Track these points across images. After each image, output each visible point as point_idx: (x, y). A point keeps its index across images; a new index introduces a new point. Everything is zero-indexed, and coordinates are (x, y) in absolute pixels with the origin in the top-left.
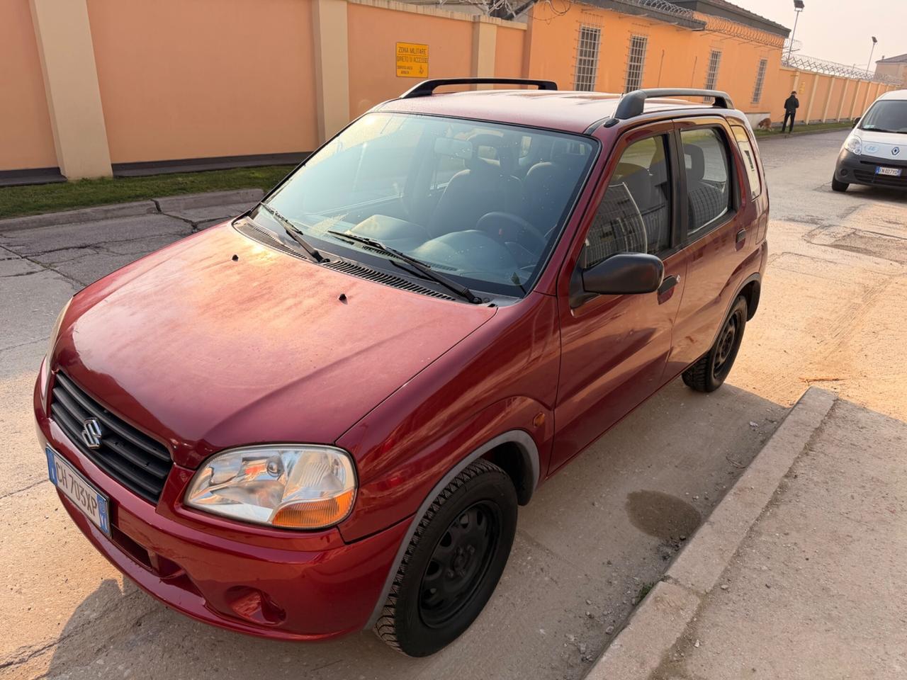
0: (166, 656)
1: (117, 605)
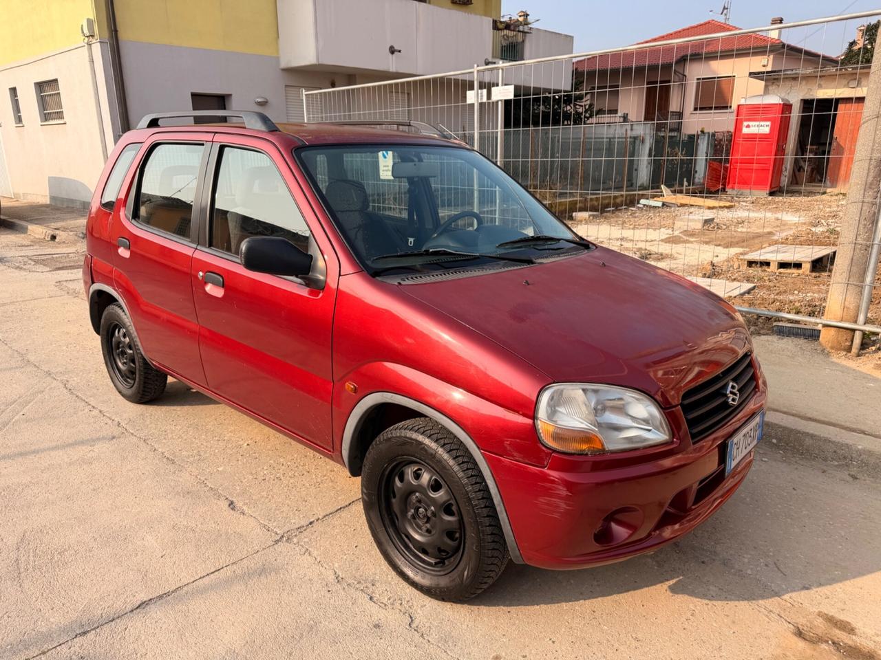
1: (694, 579)
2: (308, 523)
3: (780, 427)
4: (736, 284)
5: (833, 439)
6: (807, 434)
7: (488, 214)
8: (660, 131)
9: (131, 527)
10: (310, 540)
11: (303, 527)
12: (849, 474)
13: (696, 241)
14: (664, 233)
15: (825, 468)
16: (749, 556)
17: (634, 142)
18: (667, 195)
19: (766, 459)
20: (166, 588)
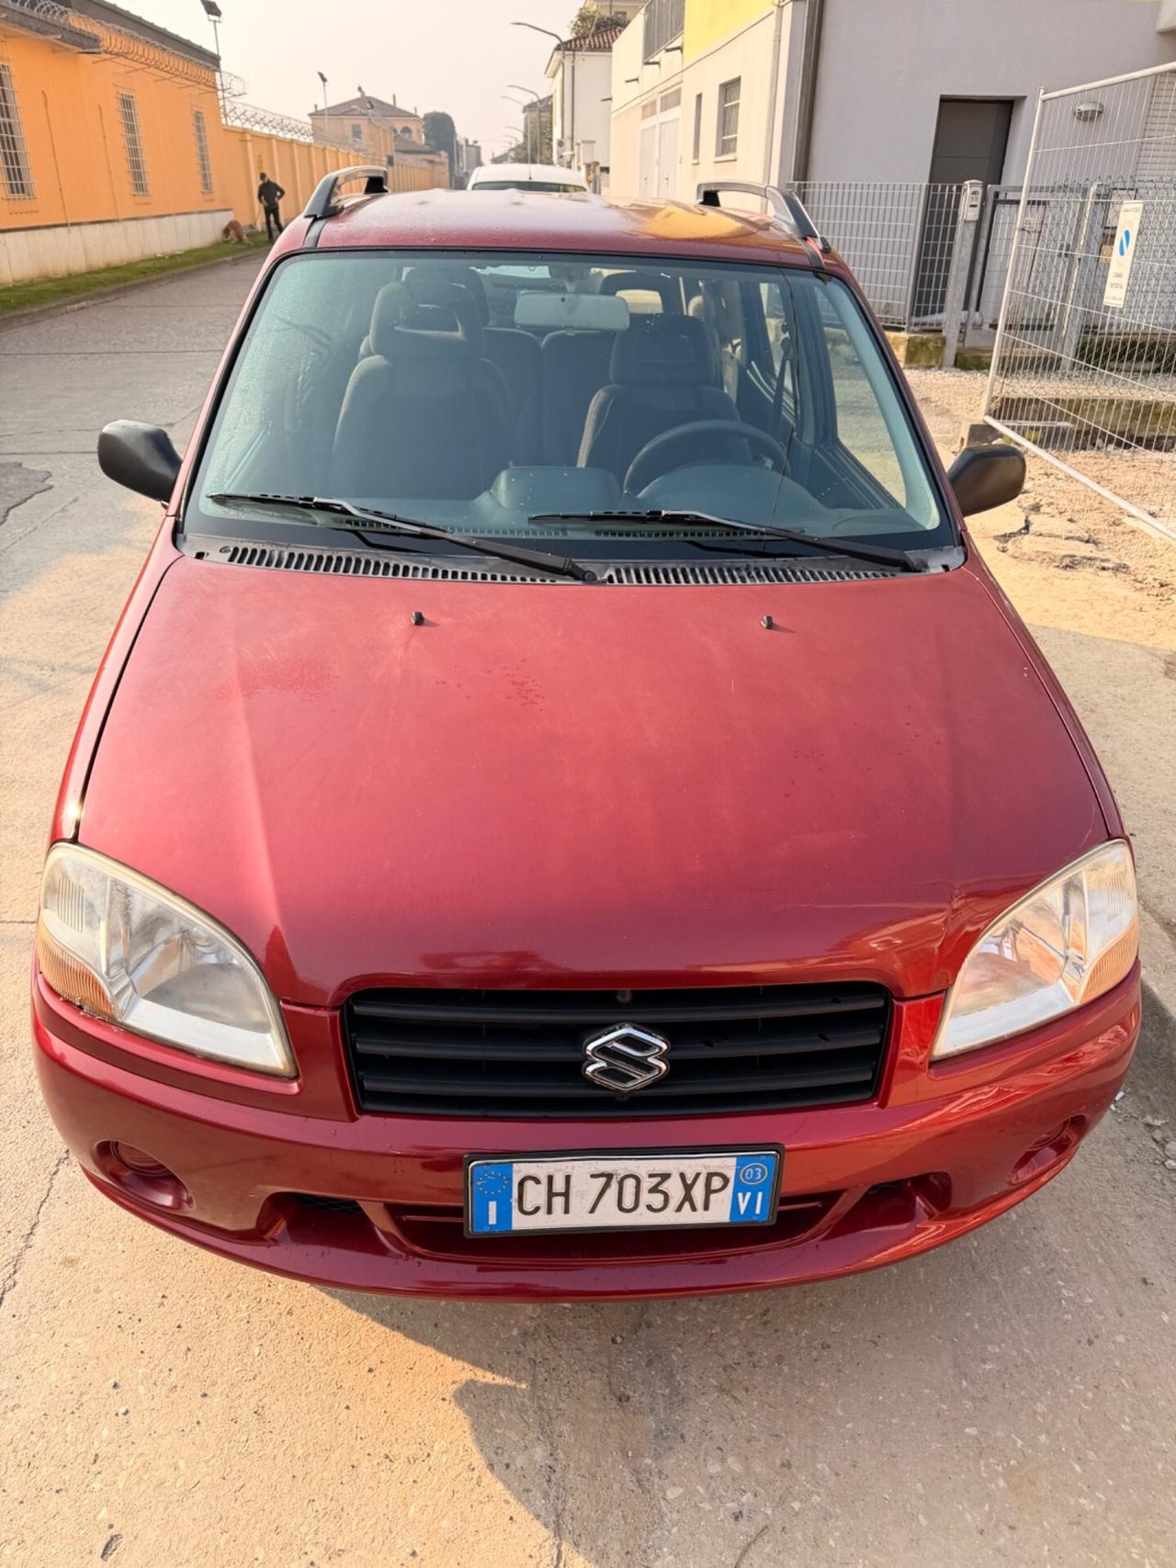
0: (740, 1394)
1: (541, 1408)
16: (738, 1467)
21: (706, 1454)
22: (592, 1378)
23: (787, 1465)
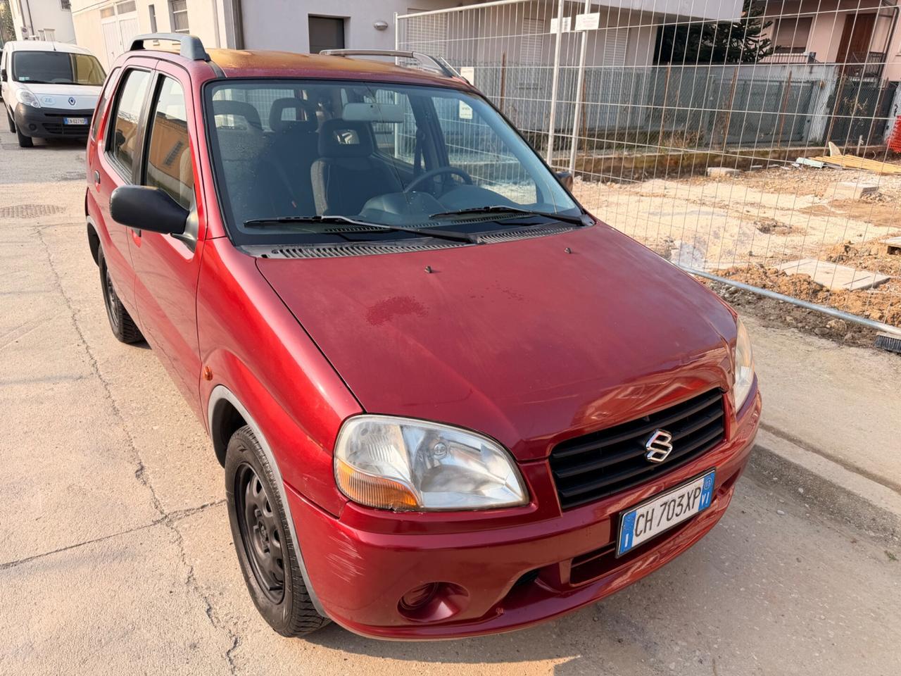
2: (200, 506)
3: (812, 474)
4: (865, 273)
5: (875, 503)
6: (843, 490)
7: (561, 165)
8: (854, 76)
9: (31, 480)
10: (190, 527)
11: (193, 509)
12: (886, 552)
13: (841, 215)
14: (805, 201)
15: (857, 537)
16: (684, 644)
17: (812, 87)
18: (834, 154)
19: (783, 512)
20: (18, 556)
21: (670, 645)
22: (601, 639)
23: (699, 633)
